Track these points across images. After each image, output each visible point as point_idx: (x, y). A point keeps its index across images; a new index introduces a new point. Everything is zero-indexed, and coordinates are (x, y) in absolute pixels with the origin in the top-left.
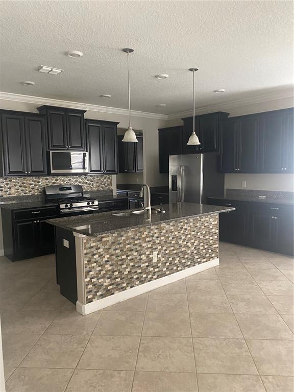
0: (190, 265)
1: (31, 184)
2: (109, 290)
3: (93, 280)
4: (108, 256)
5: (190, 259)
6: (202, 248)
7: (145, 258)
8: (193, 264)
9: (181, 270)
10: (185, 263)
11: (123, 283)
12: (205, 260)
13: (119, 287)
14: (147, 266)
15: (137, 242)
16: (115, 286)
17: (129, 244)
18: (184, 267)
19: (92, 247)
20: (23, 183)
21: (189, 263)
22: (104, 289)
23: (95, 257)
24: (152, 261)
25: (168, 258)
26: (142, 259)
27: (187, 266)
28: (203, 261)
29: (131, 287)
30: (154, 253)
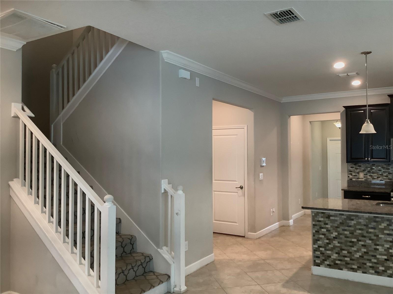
1: (380, 171)
2: (337, 264)
3: (321, 249)
4: (336, 234)
7: (383, 250)
11: (354, 264)
13: (349, 266)
14: (386, 260)
15: (371, 230)
16: (344, 263)
19: (320, 221)
20: (372, 169)
22: (332, 261)
23: (323, 230)
26: (378, 249)
29: (363, 273)
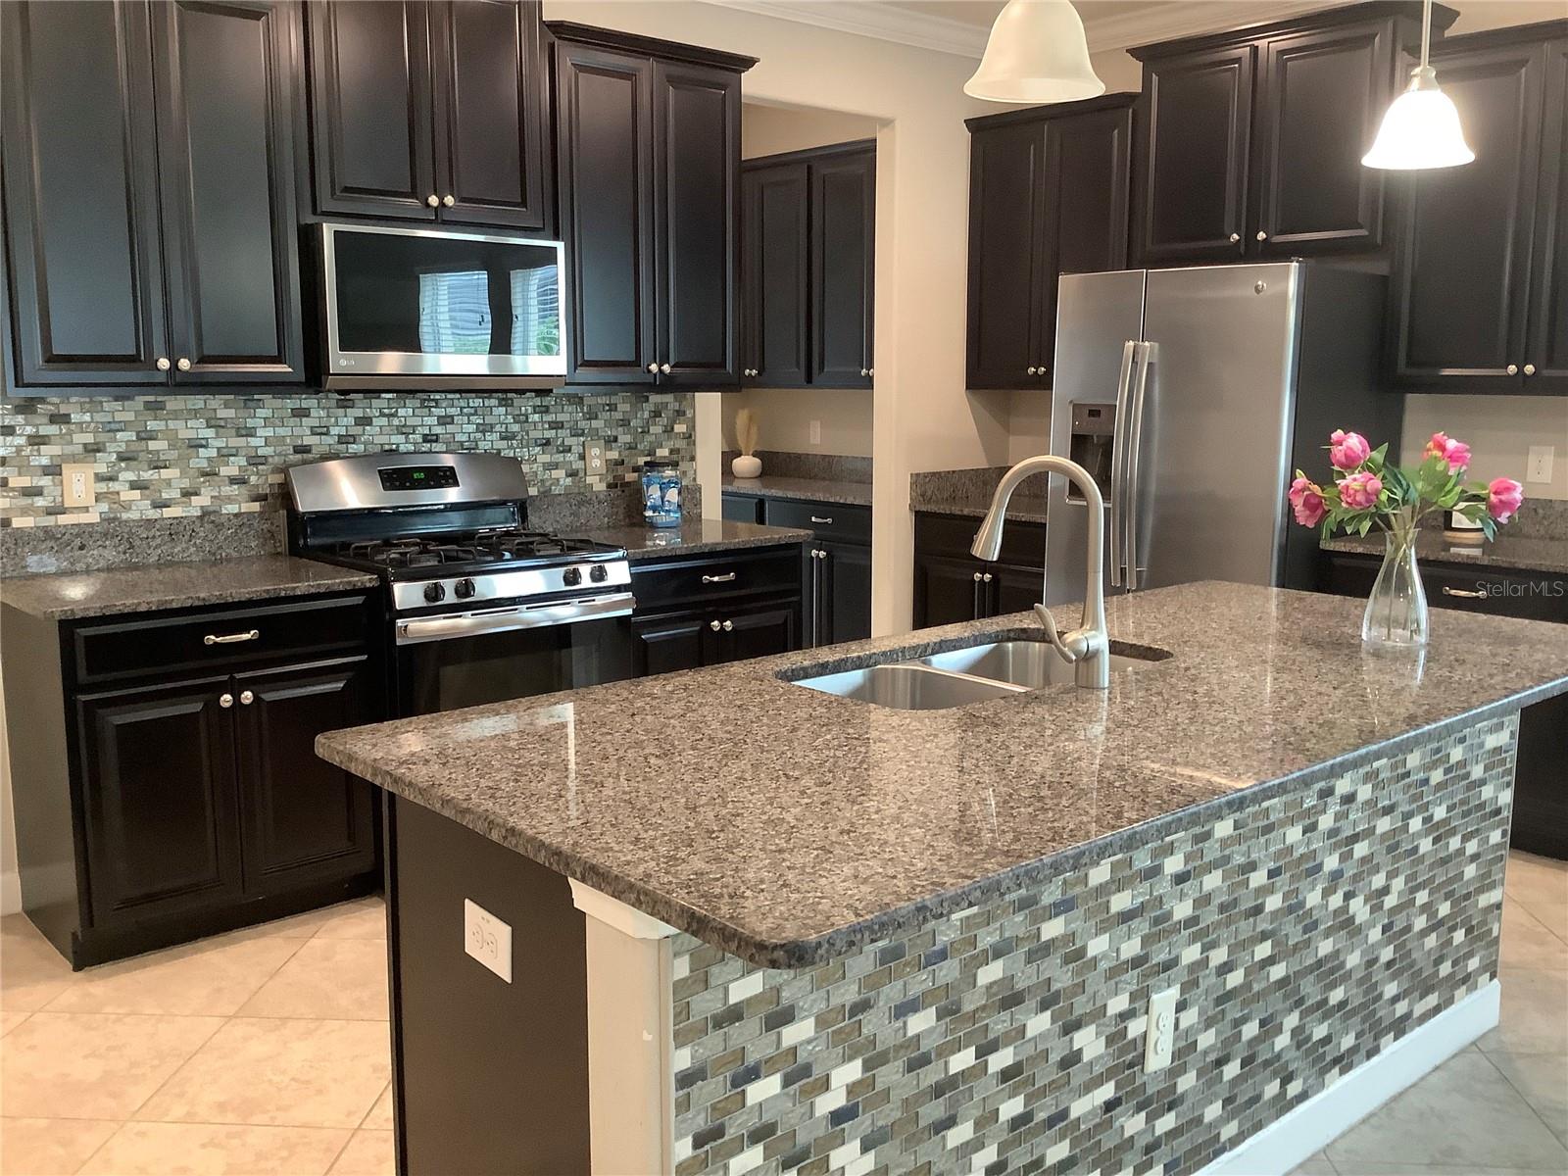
0: (1353, 1050)
1: (196, 445)
4: (853, 1071)
5: (1354, 1012)
6: (1420, 922)
7: (1100, 1045)
8: (1367, 1042)
9: (1303, 1097)
10: (1326, 1040)
12: (1432, 1000)
14: (1110, 1106)
15: (1052, 929)
17: (998, 952)
18: (1324, 1071)
19: (735, 1014)
20: (145, 436)
21: (1348, 1042)
23: (754, 1092)
24: (1141, 1059)
25: (1238, 1023)
26: (1077, 1056)
27: (1336, 1061)
28: (1419, 1009)
30: (1155, 997)
